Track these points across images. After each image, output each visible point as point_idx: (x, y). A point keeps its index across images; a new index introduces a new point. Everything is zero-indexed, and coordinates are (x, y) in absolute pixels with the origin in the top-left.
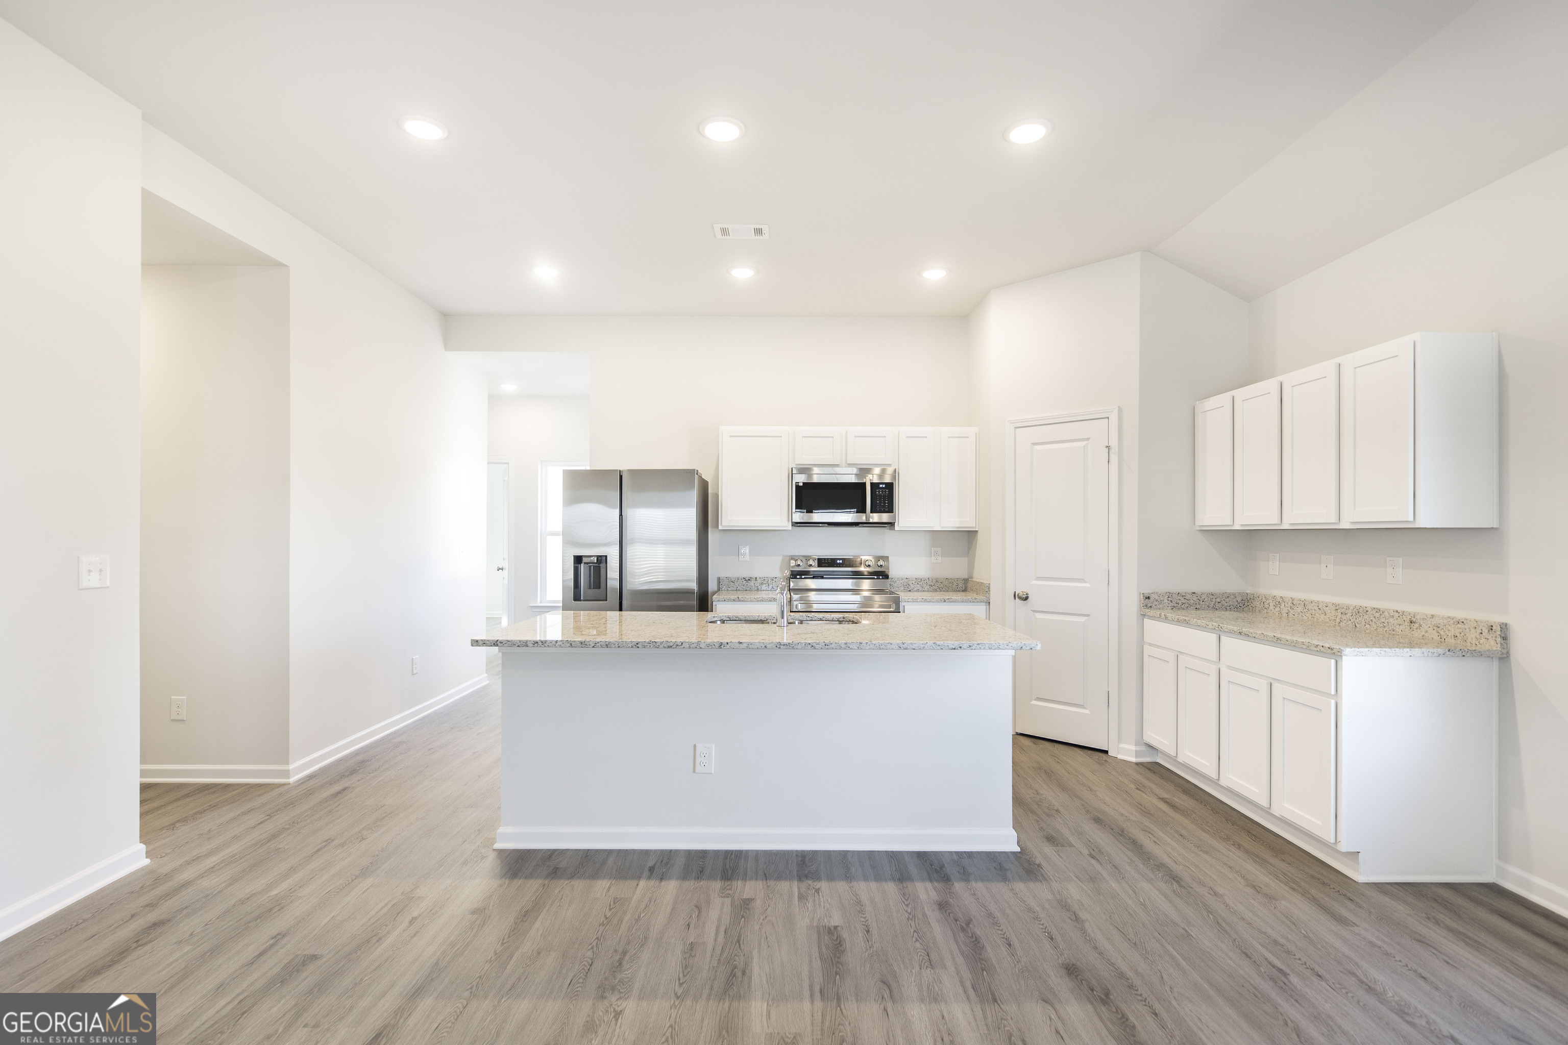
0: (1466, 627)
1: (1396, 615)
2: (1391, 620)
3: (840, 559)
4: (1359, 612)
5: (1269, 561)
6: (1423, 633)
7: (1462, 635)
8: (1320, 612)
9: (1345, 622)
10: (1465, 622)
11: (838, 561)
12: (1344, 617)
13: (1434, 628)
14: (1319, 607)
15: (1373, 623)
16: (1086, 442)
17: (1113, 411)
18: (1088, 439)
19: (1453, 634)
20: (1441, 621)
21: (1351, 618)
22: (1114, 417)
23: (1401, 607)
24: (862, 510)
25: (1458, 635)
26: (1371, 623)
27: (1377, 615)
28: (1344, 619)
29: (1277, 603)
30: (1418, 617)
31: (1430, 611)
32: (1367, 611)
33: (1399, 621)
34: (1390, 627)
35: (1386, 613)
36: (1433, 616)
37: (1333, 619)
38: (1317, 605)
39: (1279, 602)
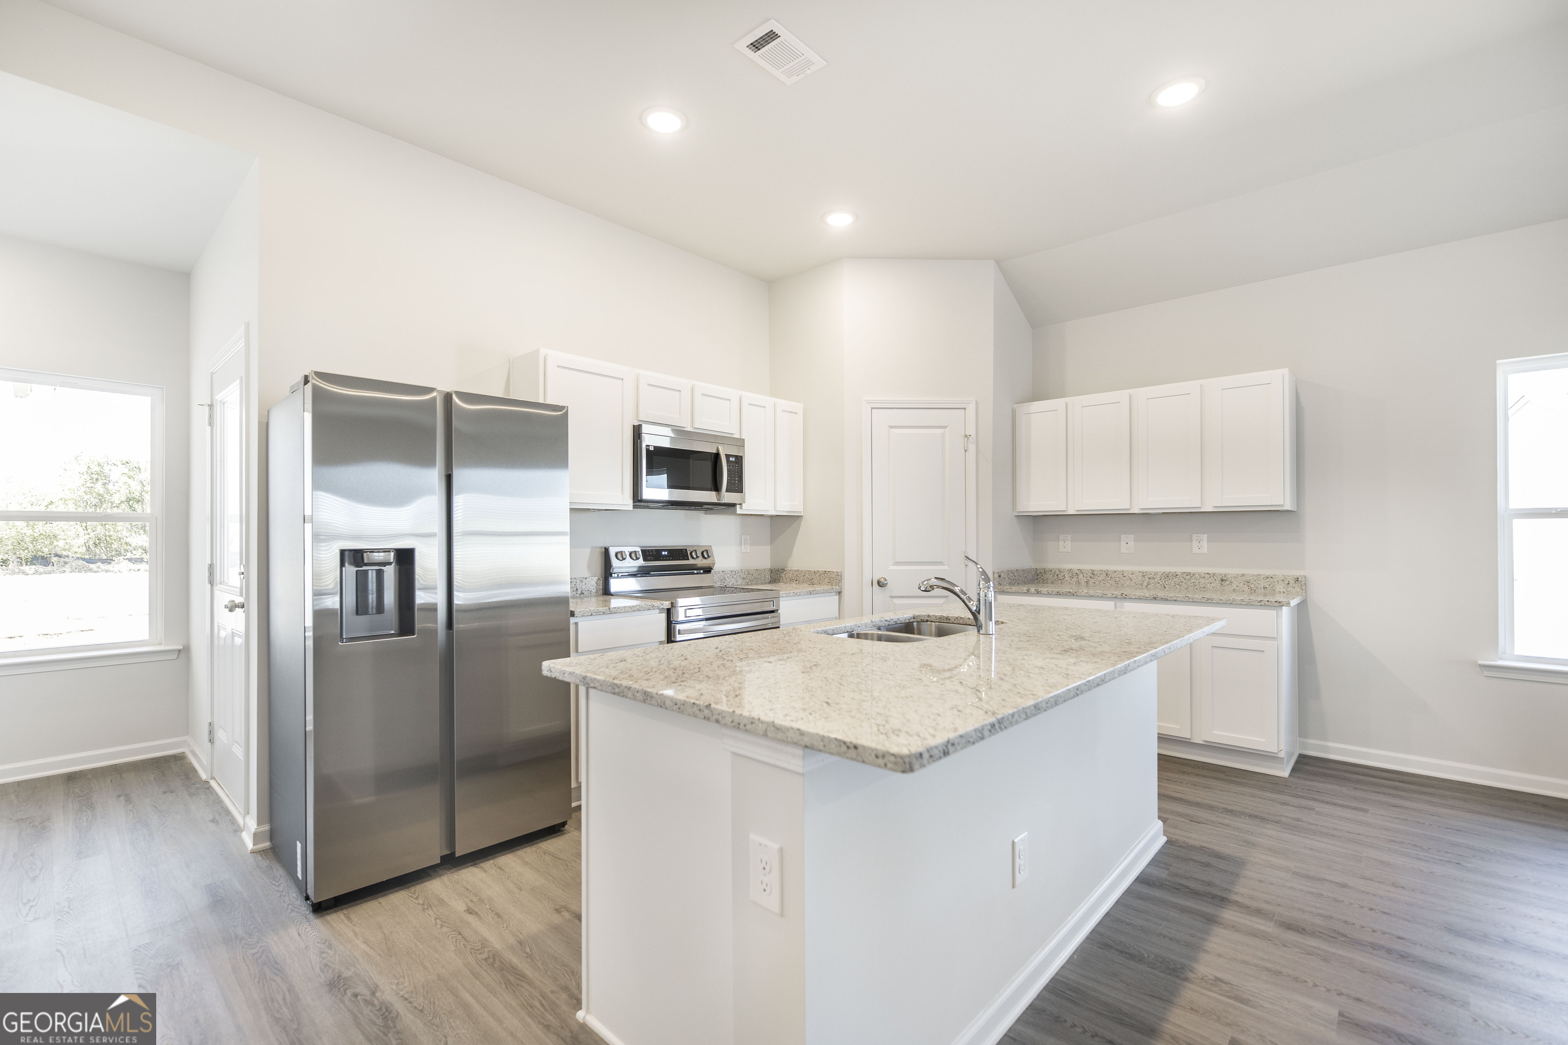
0: (1275, 580)
1: (1208, 576)
2: (1202, 580)
3: (665, 550)
4: (1168, 576)
5: (1058, 541)
6: (1235, 587)
7: (1270, 586)
8: (1125, 579)
9: (1153, 584)
10: (1274, 577)
11: (663, 553)
12: (1152, 581)
13: (1245, 583)
14: (1124, 575)
15: (1183, 584)
16: (944, 430)
17: (970, 403)
18: (945, 427)
19: (1262, 586)
20: (1251, 578)
21: (1159, 581)
22: (971, 408)
23: (1211, 571)
24: (716, 488)
25: (1268, 586)
26: (1181, 584)
27: (1188, 577)
28: (1152, 582)
29: (1074, 575)
30: (1229, 576)
31: (1240, 571)
32: (1177, 575)
33: (1210, 580)
34: (1201, 585)
35: (1197, 575)
36: (1243, 575)
37: (1140, 583)
38: (1122, 573)
39: (1075, 574)
